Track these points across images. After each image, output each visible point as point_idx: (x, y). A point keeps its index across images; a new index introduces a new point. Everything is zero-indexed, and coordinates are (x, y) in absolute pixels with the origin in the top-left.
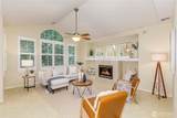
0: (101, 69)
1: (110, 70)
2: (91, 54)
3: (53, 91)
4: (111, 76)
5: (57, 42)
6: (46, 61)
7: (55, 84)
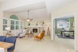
0: (34, 30)
1: (37, 30)
2: (29, 25)
3: (21, 38)
4: (37, 32)
5: (16, 20)
6: (12, 28)
7: (21, 35)
